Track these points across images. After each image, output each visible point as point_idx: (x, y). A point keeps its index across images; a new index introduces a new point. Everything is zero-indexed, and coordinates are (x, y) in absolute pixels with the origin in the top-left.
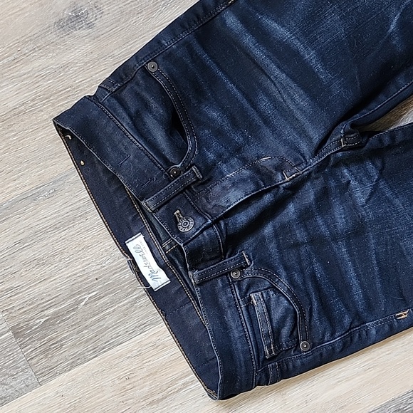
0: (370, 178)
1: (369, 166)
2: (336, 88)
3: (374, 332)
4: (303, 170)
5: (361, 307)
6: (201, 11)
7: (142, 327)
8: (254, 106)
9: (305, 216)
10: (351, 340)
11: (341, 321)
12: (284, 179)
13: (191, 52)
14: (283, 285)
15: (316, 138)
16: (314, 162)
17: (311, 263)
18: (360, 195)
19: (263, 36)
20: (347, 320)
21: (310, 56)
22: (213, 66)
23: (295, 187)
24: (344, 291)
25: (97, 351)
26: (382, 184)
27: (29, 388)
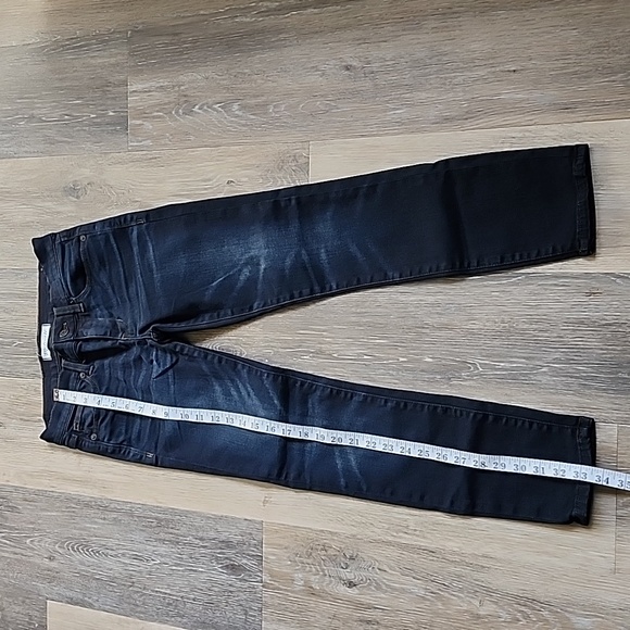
0: (165, 364)
1: (169, 355)
4: (131, 339)
5: (133, 437)
7: (34, 376)
8: (127, 288)
9: (125, 366)
11: (118, 437)
12: (122, 338)
13: (107, 240)
16: (139, 337)
18: (156, 370)
23: (127, 347)
25: (10, 374)
26: (170, 373)
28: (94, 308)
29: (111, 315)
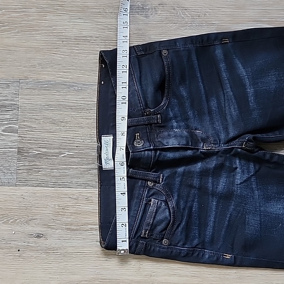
0: (249, 172)
1: (252, 166)
2: (255, 114)
3: (207, 256)
4: (216, 148)
5: (207, 240)
6: (205, 39)
7: (86, 185)
8: (208, 101)
9: (204, 173)
10: (193, 254)
11: (192, 240)
12: (204, 147)
13: (189, 57)
14: (172, 204)
15: (232, 135)
16: (224, 147)
17: (193, 201)
18: (239, 178)
19: (231, 68)
20: (196, 242)
21: (250, 91)
22: (197, 69)
23: (207, 155)
24: (203, 225)
25: (55, 185)
26: (253, 179)
27: (9, 184)
28: (171, 119)
29: (187, 127)
